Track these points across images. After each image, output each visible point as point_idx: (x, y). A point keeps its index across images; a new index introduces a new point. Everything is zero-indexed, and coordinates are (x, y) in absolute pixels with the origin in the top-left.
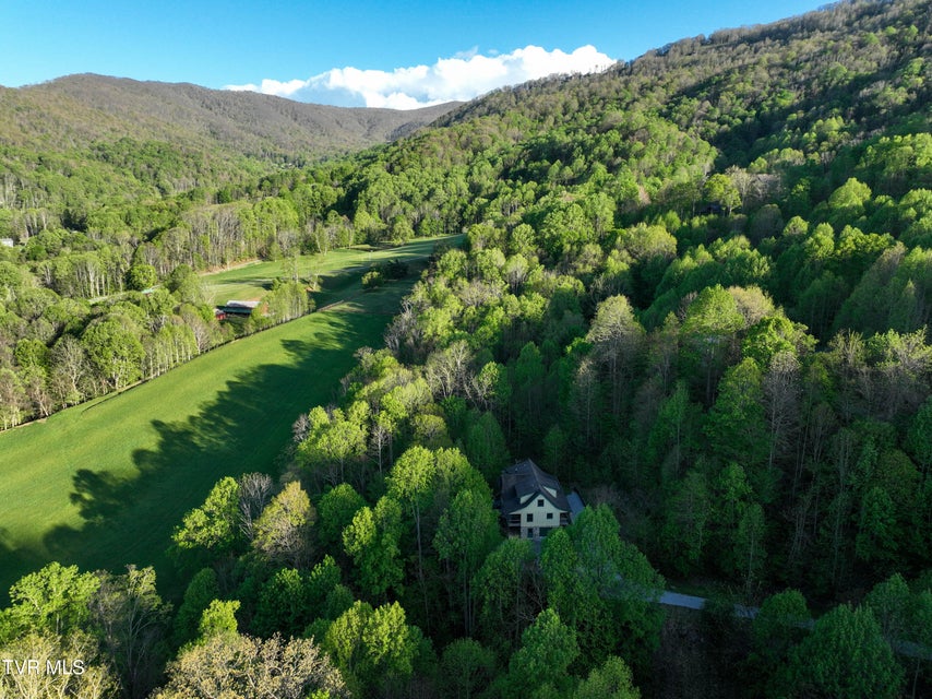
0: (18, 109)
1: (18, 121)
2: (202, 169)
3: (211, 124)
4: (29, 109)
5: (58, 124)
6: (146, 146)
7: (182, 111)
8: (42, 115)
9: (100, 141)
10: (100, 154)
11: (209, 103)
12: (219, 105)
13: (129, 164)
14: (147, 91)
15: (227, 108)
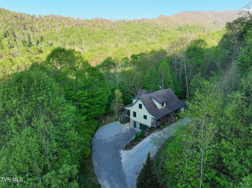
0: (165, 20)
1: (163, 22)
2: (205, 32)
3: (214, 21)
4: (167, 19)
5: (172, 22)
6: (191, 26)
7: (207, 17)
8: (169, 21)
9: (180, 26)
10: (179, 29)
11: (216, 15)
12: (219, 15)
13: (185, 31)
14: (199, 13)
15: (222, 16)
